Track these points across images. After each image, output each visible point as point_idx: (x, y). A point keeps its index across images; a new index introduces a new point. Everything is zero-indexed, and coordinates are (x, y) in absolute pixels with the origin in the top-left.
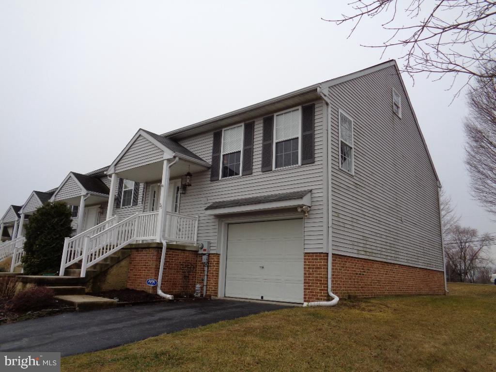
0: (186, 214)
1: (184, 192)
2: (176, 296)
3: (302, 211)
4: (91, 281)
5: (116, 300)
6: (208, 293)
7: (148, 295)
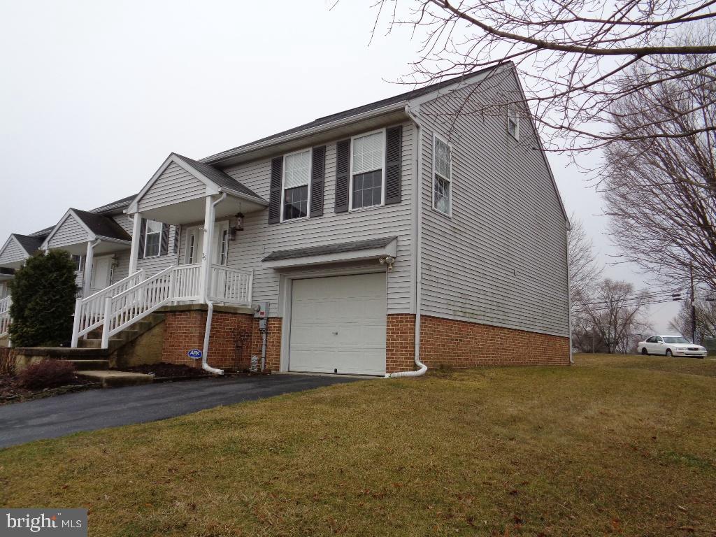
0: (236, 267)
1: (233, 238)
2: (226, 371)
3: (385, 263)
4: (116, 353)
5: (151, 375)
6: (267, 367)
7: (191, 370)
